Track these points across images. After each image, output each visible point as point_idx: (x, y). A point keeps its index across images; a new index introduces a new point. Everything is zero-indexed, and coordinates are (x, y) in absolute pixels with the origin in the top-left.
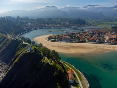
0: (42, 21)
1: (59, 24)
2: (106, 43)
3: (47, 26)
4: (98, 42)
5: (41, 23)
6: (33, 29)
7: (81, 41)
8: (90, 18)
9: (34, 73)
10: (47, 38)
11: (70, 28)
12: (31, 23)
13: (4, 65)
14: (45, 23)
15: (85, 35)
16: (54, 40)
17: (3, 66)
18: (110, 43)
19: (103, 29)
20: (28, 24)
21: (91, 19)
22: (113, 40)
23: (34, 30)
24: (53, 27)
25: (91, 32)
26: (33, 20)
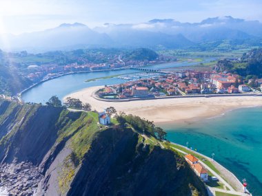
0: (62, 59)
1: (104, 62)
2: (219, 93)
3: (78, 69)
4: (204, 93)
5: (61, 62)
6: (47, 77)
7: (171, 95)
8: (160, 46)
9: (129, 171)
10: (94, 96)
11: (131, 69)
12: (38, 63)
13: (29, 167)
14: (72, 62)
15: (173, 82)
16: (113, 97)
17: (26, 170)
18: (227, 93)
19: (198, 66)
20: (31, 66)
21: (164, 48)
22: (232, 87)
23: (50, 79)
24: (93, 69)
25: (180, 75)
26: (39, 56)
